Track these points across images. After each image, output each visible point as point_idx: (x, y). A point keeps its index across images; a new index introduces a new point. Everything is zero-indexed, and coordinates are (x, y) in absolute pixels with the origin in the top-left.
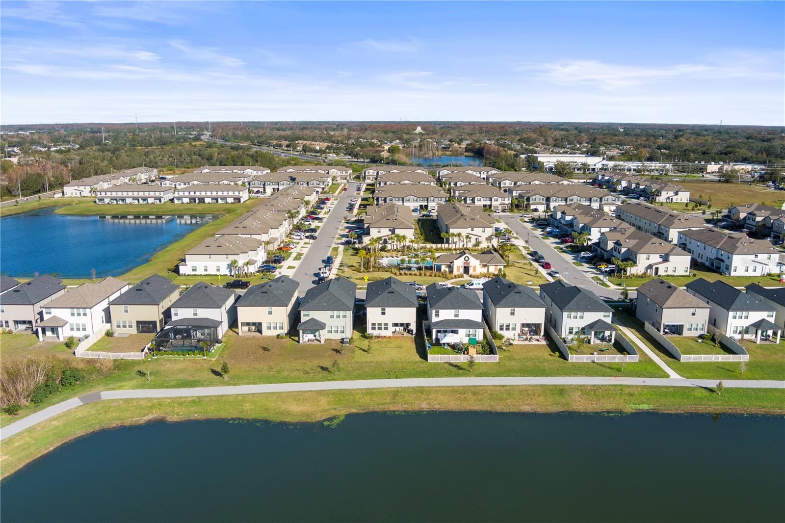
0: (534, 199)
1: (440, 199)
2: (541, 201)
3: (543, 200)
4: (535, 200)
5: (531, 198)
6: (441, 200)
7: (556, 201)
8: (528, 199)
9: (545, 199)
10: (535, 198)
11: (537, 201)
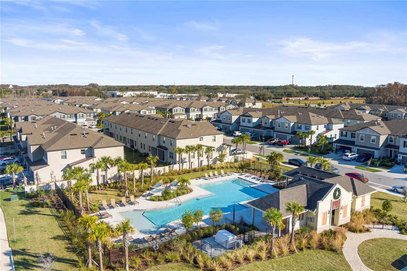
0: (175, 110)
1: (88, 115)
2: (182, 112)
3: (183, 111)
4: (177, 111)
5: (173, 110)
6: (90, 116)
7: (194, 111)
8: (171, 110)
9: (184, 110)
10: (177, 110)
11: (179, 112)
